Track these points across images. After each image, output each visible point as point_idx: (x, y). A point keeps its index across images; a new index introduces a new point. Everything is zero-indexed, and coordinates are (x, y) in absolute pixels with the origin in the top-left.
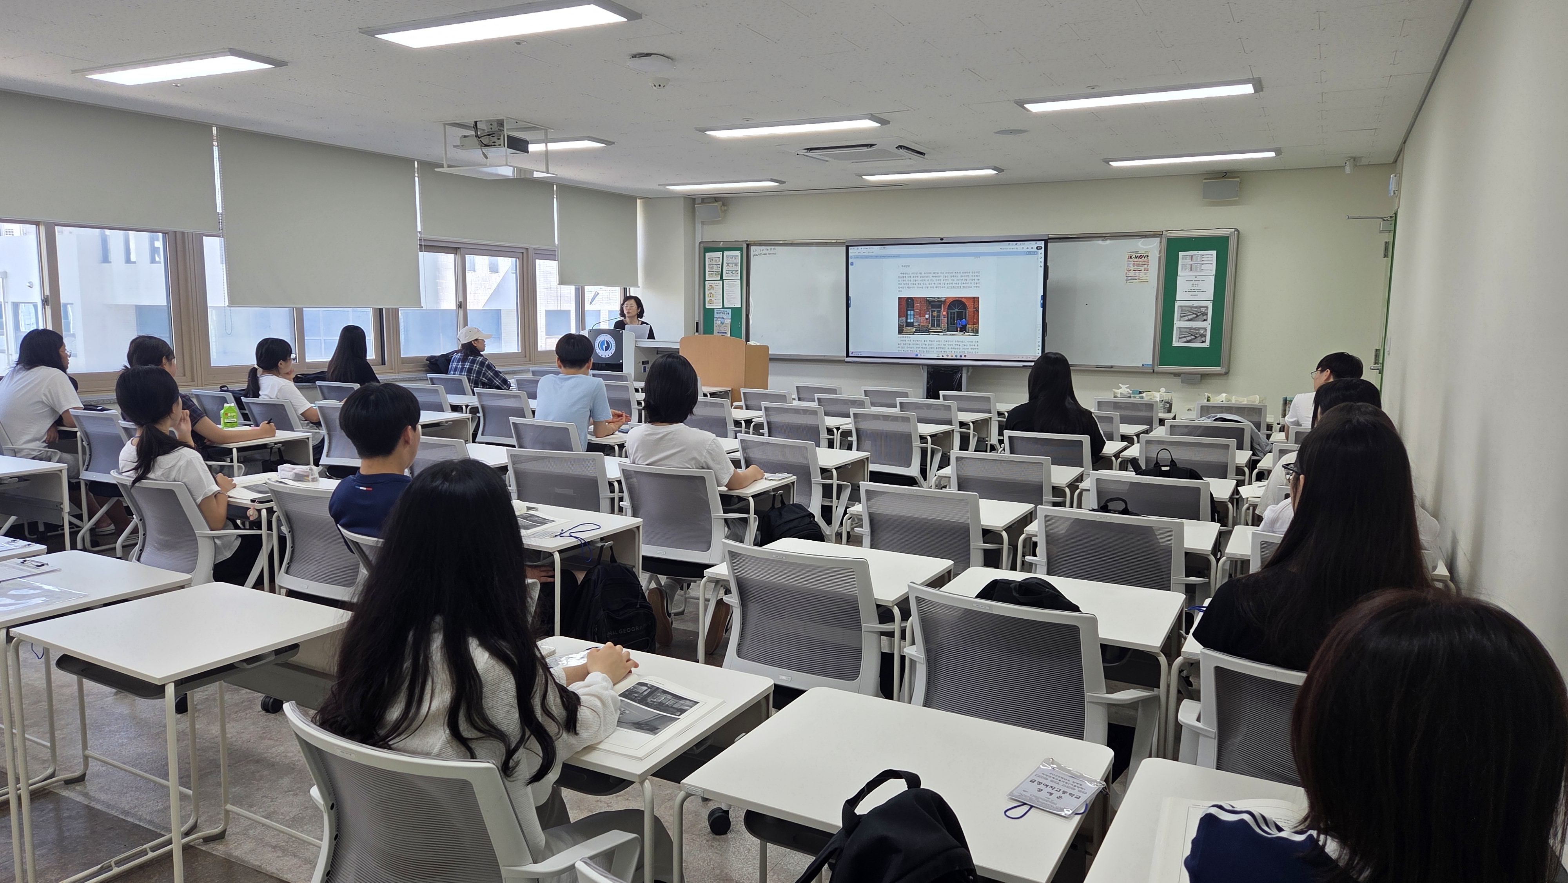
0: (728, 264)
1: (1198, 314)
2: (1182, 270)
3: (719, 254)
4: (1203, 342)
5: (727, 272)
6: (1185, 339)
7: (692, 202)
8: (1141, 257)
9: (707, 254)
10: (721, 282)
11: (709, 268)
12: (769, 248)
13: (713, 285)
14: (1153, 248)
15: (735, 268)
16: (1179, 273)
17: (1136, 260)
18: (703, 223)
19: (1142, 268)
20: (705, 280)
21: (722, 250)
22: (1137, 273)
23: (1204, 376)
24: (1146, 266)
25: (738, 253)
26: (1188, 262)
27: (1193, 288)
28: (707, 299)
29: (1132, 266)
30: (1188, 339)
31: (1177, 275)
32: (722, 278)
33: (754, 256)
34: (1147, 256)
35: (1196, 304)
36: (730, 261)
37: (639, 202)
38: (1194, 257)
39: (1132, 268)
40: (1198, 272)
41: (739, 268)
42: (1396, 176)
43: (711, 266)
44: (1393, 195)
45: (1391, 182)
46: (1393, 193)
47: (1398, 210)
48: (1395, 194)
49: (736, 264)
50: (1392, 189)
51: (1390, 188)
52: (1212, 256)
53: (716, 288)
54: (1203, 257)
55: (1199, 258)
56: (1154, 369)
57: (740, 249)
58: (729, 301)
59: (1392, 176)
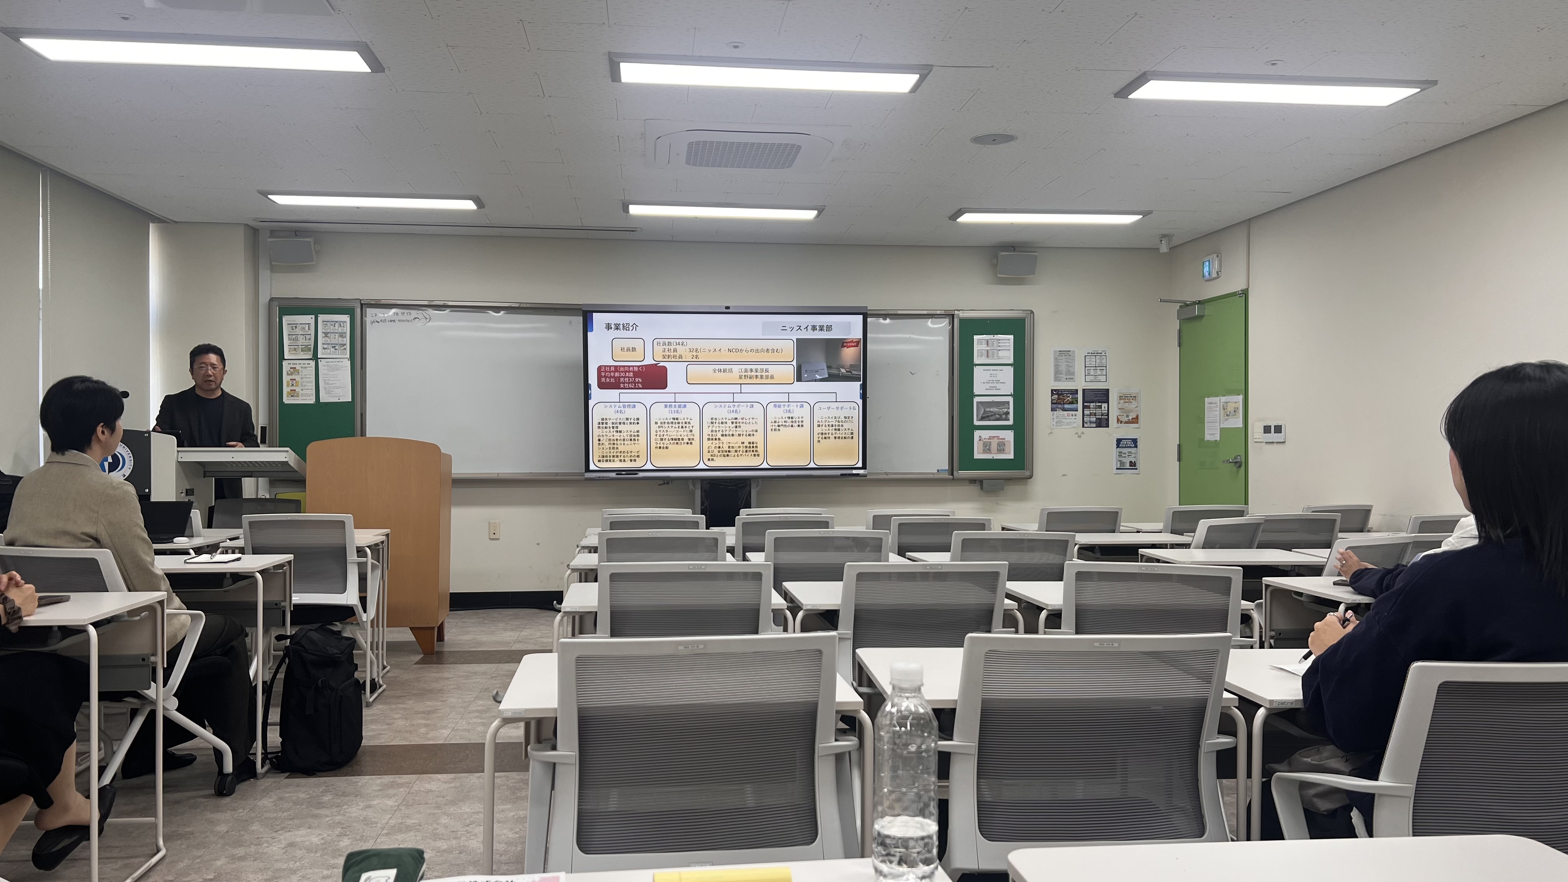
0: (326, 334)
2: (978, 357)
3: (309, 319)
5: (325, 346)
9: (286, 319)
10: (313, 363)
11: (289, 339)
12: (396, 311)
13: (298, 367)
14: (942, 331)
15: (340, 341)
16: (975, 360)
18: (275, 268)
20: (282, 358)
21: (315, 312)
23: (1006, 482)
25: (346, 318)
26: (984, 347)
27: (991, 378)
28: (286, 390)
31: (973, 362)
32: (315, 357)
33: (373, 322)
35: (996, 399)
36: (331, 329)
37: (153, 221)
38: (990, 341)
40: (995, 359)
41: (347, 340)
42: (1217, 256)
43: (294, 338)
44: (1213, 276)
45: (1207, 263)
46: (1214, 275)
47: (1248, 289)
48: (1218, 275)
49: (342, 335)
50: (1208, 270)
51: (1205, 270)
52: (1009, 341)
53: (305, 372)
54: (999, 342)
55: (995, 343)
56: (954, 475)
57: (350, 311)
58: (328, 392)
59: (1211, 257)
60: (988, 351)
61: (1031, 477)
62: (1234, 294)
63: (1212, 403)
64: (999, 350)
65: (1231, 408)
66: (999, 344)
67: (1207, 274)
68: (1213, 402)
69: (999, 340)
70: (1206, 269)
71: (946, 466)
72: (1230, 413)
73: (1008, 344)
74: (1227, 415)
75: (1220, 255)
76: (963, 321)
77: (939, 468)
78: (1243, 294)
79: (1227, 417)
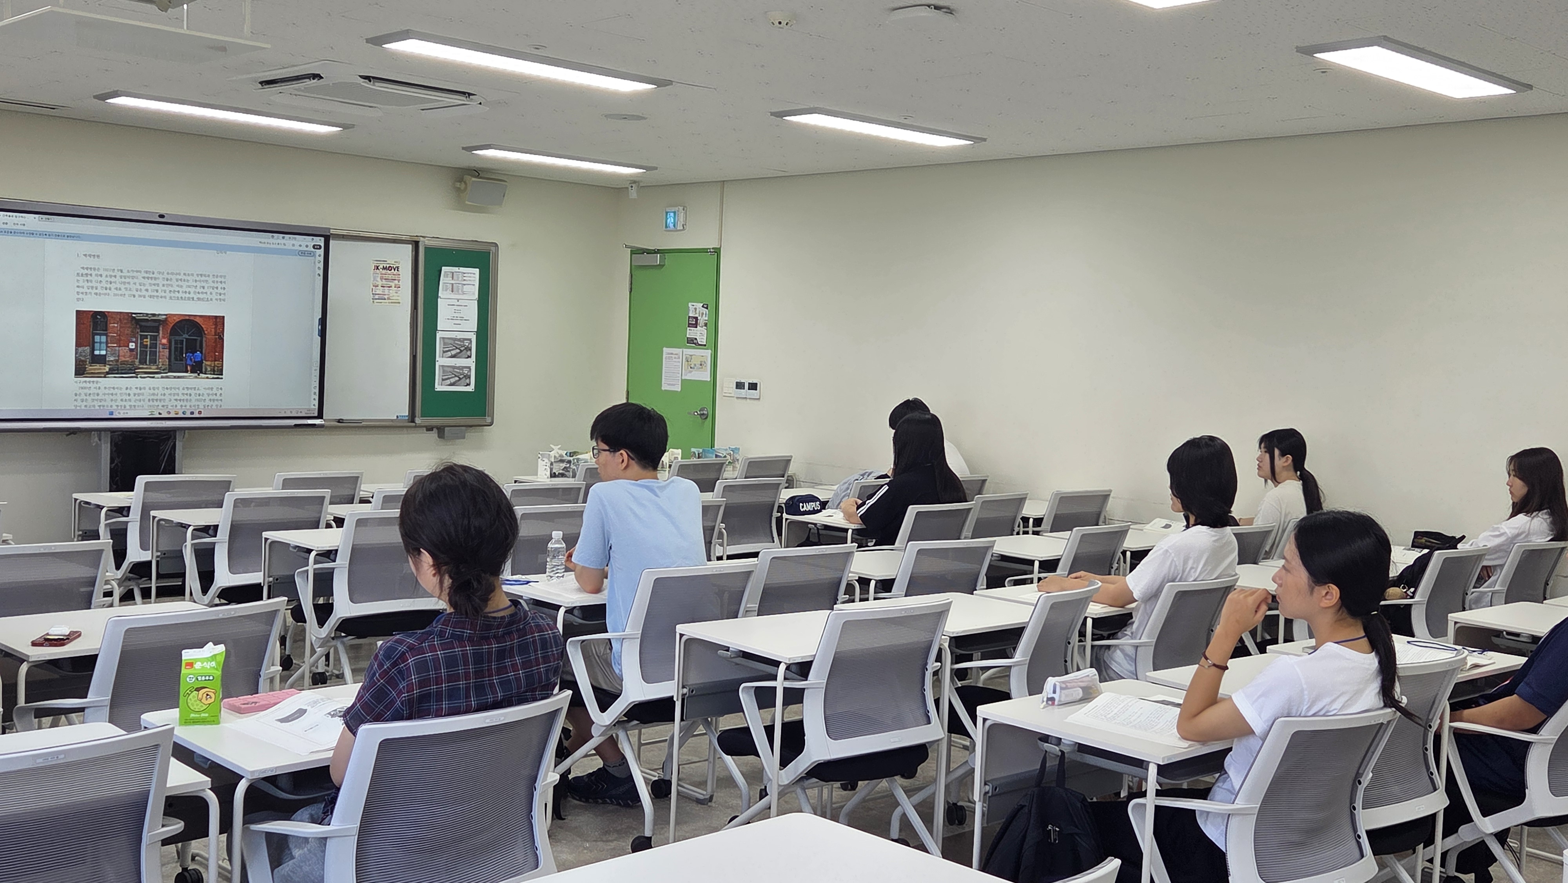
1: (461, 349)
2: (443, 290)
4: (468, 385)
6: (448, 382)
8: (390, 269)
14: (404, 259)
16: (440, 294)
17: (384, 271)
19: (392, 284)
22: (386, 291)
23: (468, 428)
24: (396, 282)
26: (449, 280)
27: (456, 315)
29: (379, 279)
30: (453, 380)
31: (438, 297)
34: (398, 268)
35: (459, 335)
38: (457, 275)
39: (380, 283)
40: (459, 294)
42: (684, 210)
44: (678, 229)
45: (672, 214)
46: (680, 227)
47: (720, 248)
48: (684, 228)
50: (672, 221)
51: (668, 221)
52: (474, 276)
54: (465, 275)
55: (460, 276)
56: (417, 422)
59: (677, 209)
60: (452, 284)
61: (490, 425)
62: (705, 251)
63: (672, 354)
64: (465, 285)
65: (696, 361)
66: (465, 278)
67: (671, 225)
68: (674, 353)
69: (464, 273)
70: (671, 220)
71: (405, 412)
72: (695, 365)
73: (473, 279)
74: (691, 368)
75: (685, 209)
76: (428, 249)
77: (398, 415)
78: (715, 252)
79: (691, 370)
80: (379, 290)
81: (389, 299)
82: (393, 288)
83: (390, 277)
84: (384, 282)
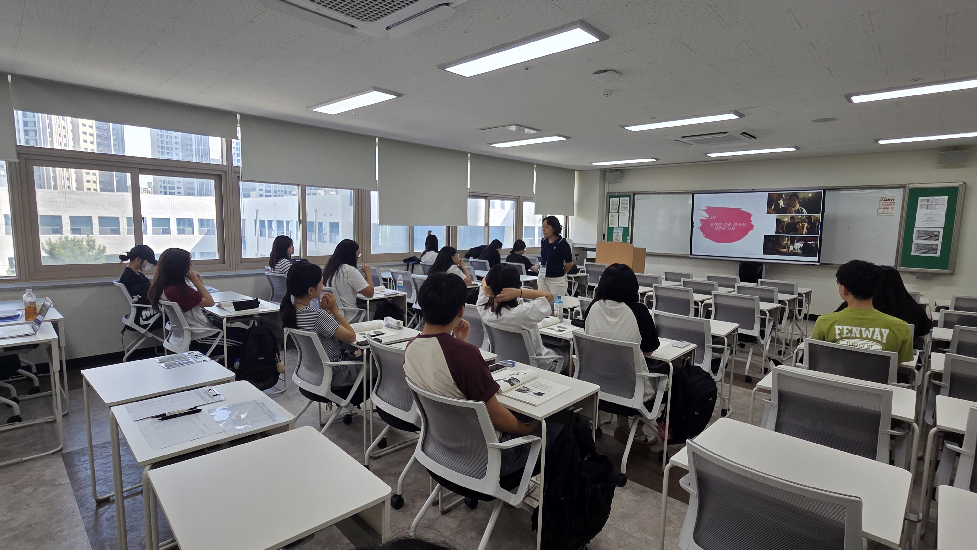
0: (622, 204)
1: (933, 236)
2: (920, 208)
3: (618, 199)
4: (935, 253)
5: (622, 208)
6: (921, 251)
7: (605, 172)
8: (889, 200)
9: (611, 199)
10: (618, 214)
12: (646, 195)
13: (614, 215)
14: (898, 195)
15: (626, 206)
16: (918, 210)
17: (885, 202)
18: (609, 183)
19: (890, 207)
20: (609, 212)
21: (619, 197)
22: (886, 210)
23: (934, 275)
24: (892, 206)
25: (628, 198)
26: (926, 203)
27: (928, 220)
28: (610, 222)
29: (882, 205)
30: (923, 251)
31: (916, 211)
32: (618, 212)
33: (637, 200)
34: (894, 200)
35: (930, 229)
36: (624, 202)
37: (576, 172)
38: (930, 201)
39: (882, 207)
40: (933, 209)
41: (628, 206)
43: (613, 205)
49: (627, 204)
52: (944, 200)
53: (615, 217)
54: (937, 200)
55: (933, 201)
57: (629, 196)
58: (622, 223)
60: (928, 205)
61: (952, 274)
64: (937, 204)
73: (944, 202)
76: (912, 190)
80: (882, 210)
81: (887, 214)
82: (890, 209)
83: (889, 204)
84: (885, 206)
